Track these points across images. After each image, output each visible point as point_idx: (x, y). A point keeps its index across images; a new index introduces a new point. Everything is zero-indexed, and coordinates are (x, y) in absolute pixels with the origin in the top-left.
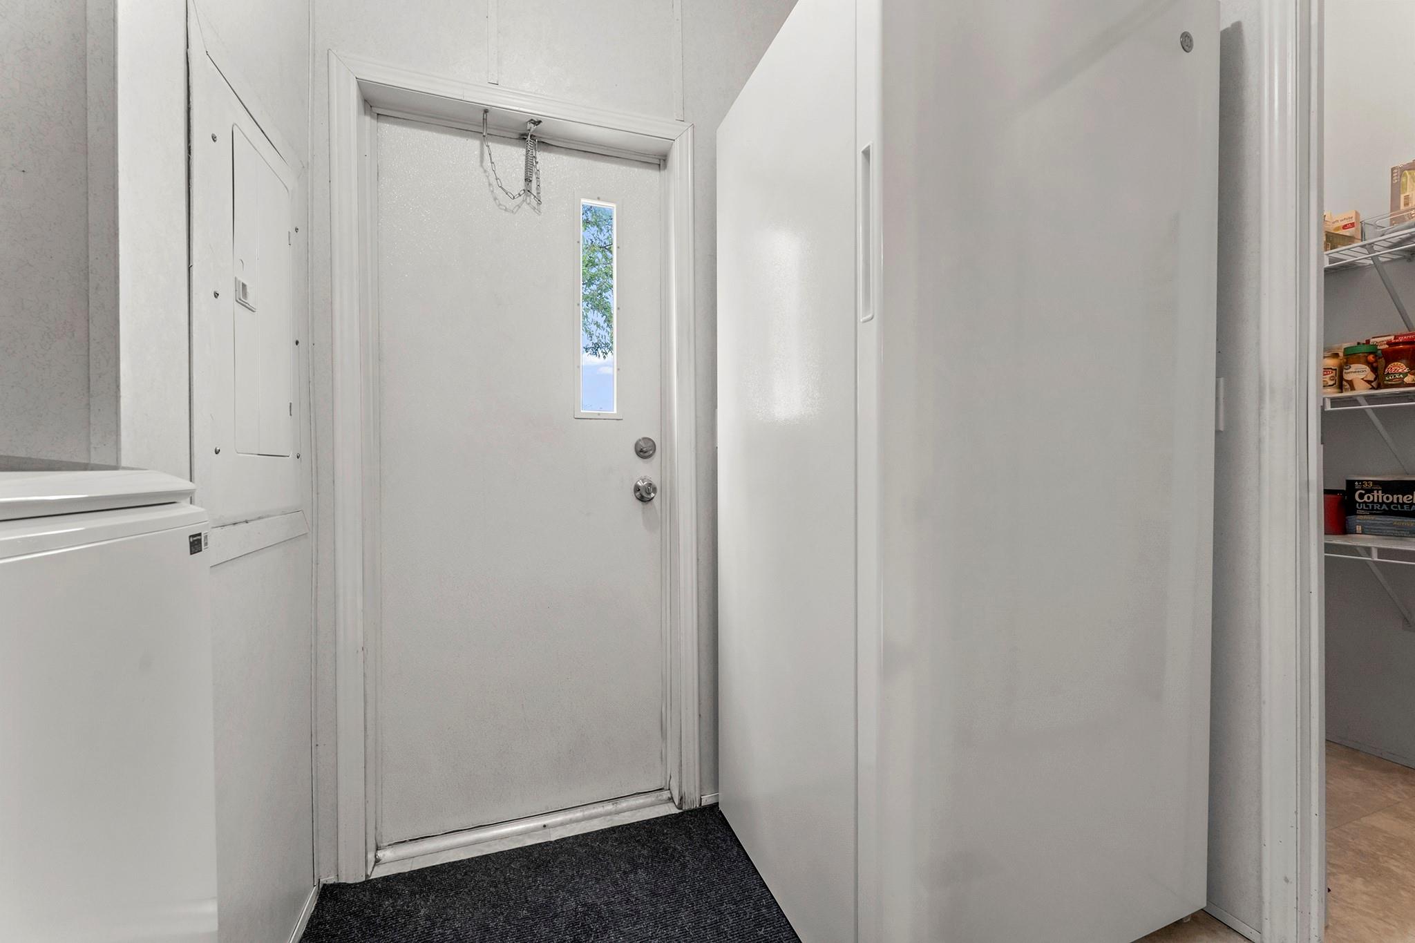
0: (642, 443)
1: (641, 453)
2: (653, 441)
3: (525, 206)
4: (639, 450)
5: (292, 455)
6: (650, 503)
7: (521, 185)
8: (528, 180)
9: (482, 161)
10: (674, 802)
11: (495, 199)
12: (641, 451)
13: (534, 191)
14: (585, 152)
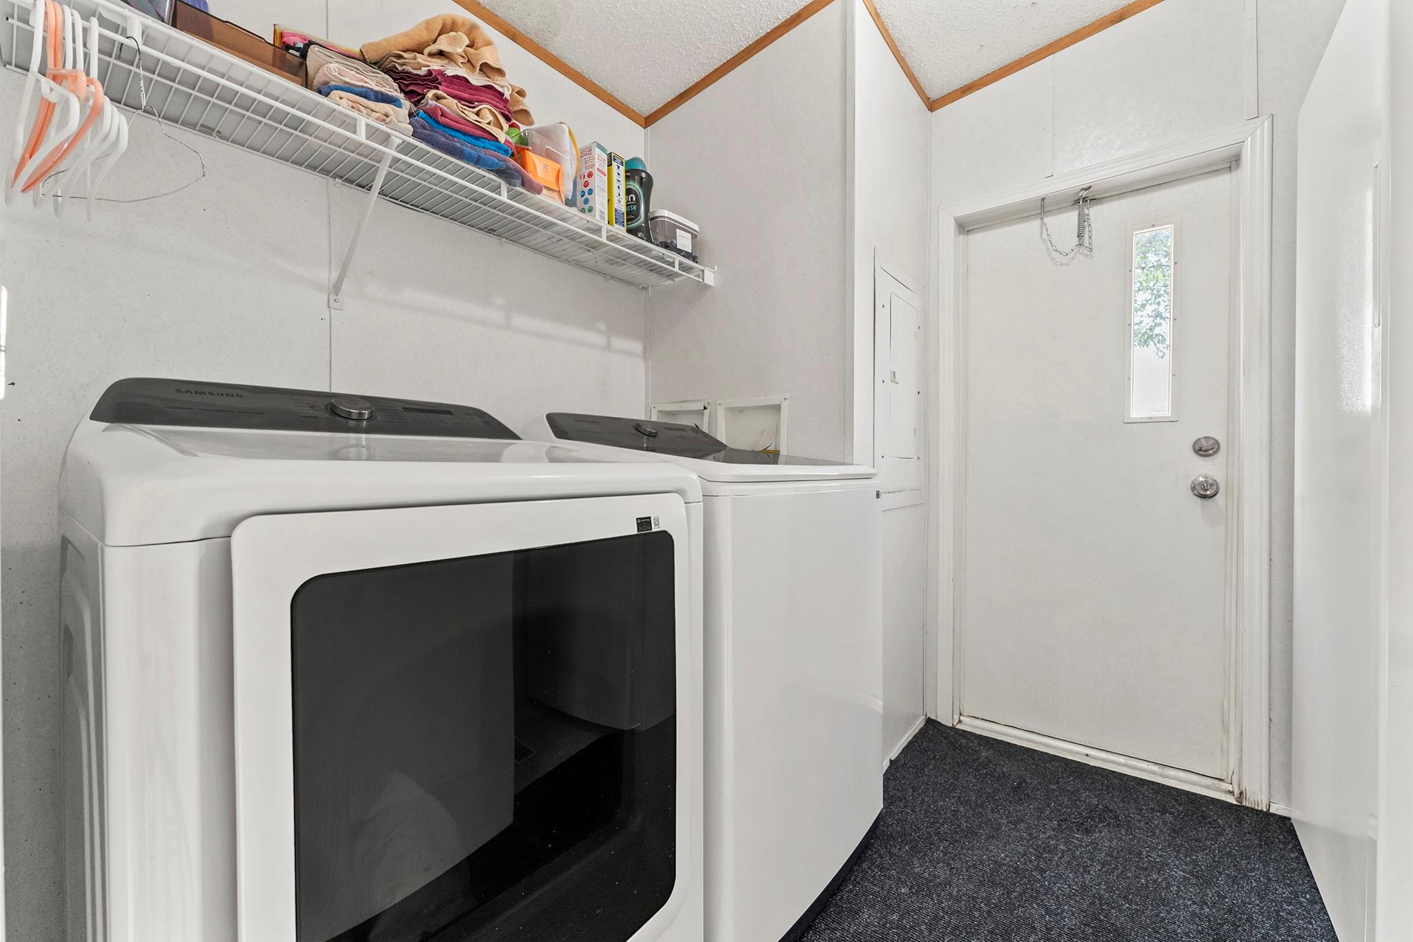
0: (1203, 442)
1: (1202, 453)
2: (1214, 439)
3: (1078, 255)
4: (1197, 448)
5: (915, 458)
6: (1212, 499)
7: (1076, 241)
8: (1080, 236)
9: (1041, 234)
10: (1234, 795)
11: (1052, 259)
12: (1200, 450)
13: (1086, 244)
14: (1139, 189)
